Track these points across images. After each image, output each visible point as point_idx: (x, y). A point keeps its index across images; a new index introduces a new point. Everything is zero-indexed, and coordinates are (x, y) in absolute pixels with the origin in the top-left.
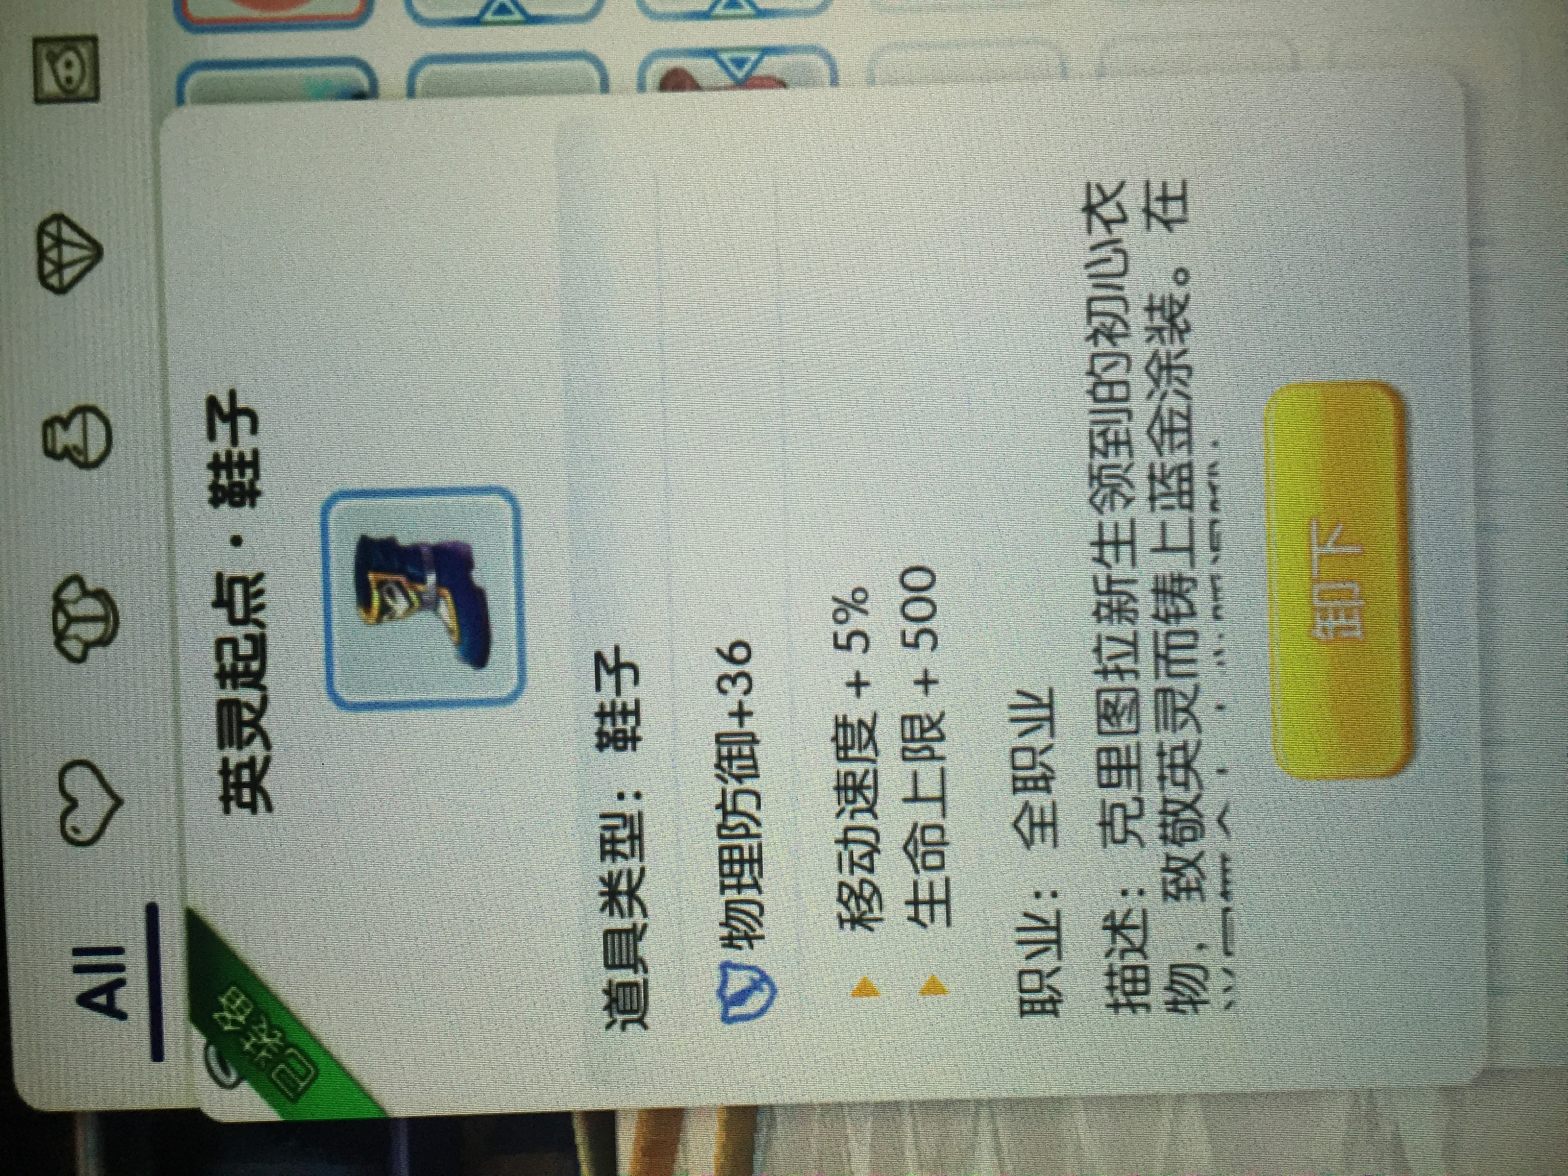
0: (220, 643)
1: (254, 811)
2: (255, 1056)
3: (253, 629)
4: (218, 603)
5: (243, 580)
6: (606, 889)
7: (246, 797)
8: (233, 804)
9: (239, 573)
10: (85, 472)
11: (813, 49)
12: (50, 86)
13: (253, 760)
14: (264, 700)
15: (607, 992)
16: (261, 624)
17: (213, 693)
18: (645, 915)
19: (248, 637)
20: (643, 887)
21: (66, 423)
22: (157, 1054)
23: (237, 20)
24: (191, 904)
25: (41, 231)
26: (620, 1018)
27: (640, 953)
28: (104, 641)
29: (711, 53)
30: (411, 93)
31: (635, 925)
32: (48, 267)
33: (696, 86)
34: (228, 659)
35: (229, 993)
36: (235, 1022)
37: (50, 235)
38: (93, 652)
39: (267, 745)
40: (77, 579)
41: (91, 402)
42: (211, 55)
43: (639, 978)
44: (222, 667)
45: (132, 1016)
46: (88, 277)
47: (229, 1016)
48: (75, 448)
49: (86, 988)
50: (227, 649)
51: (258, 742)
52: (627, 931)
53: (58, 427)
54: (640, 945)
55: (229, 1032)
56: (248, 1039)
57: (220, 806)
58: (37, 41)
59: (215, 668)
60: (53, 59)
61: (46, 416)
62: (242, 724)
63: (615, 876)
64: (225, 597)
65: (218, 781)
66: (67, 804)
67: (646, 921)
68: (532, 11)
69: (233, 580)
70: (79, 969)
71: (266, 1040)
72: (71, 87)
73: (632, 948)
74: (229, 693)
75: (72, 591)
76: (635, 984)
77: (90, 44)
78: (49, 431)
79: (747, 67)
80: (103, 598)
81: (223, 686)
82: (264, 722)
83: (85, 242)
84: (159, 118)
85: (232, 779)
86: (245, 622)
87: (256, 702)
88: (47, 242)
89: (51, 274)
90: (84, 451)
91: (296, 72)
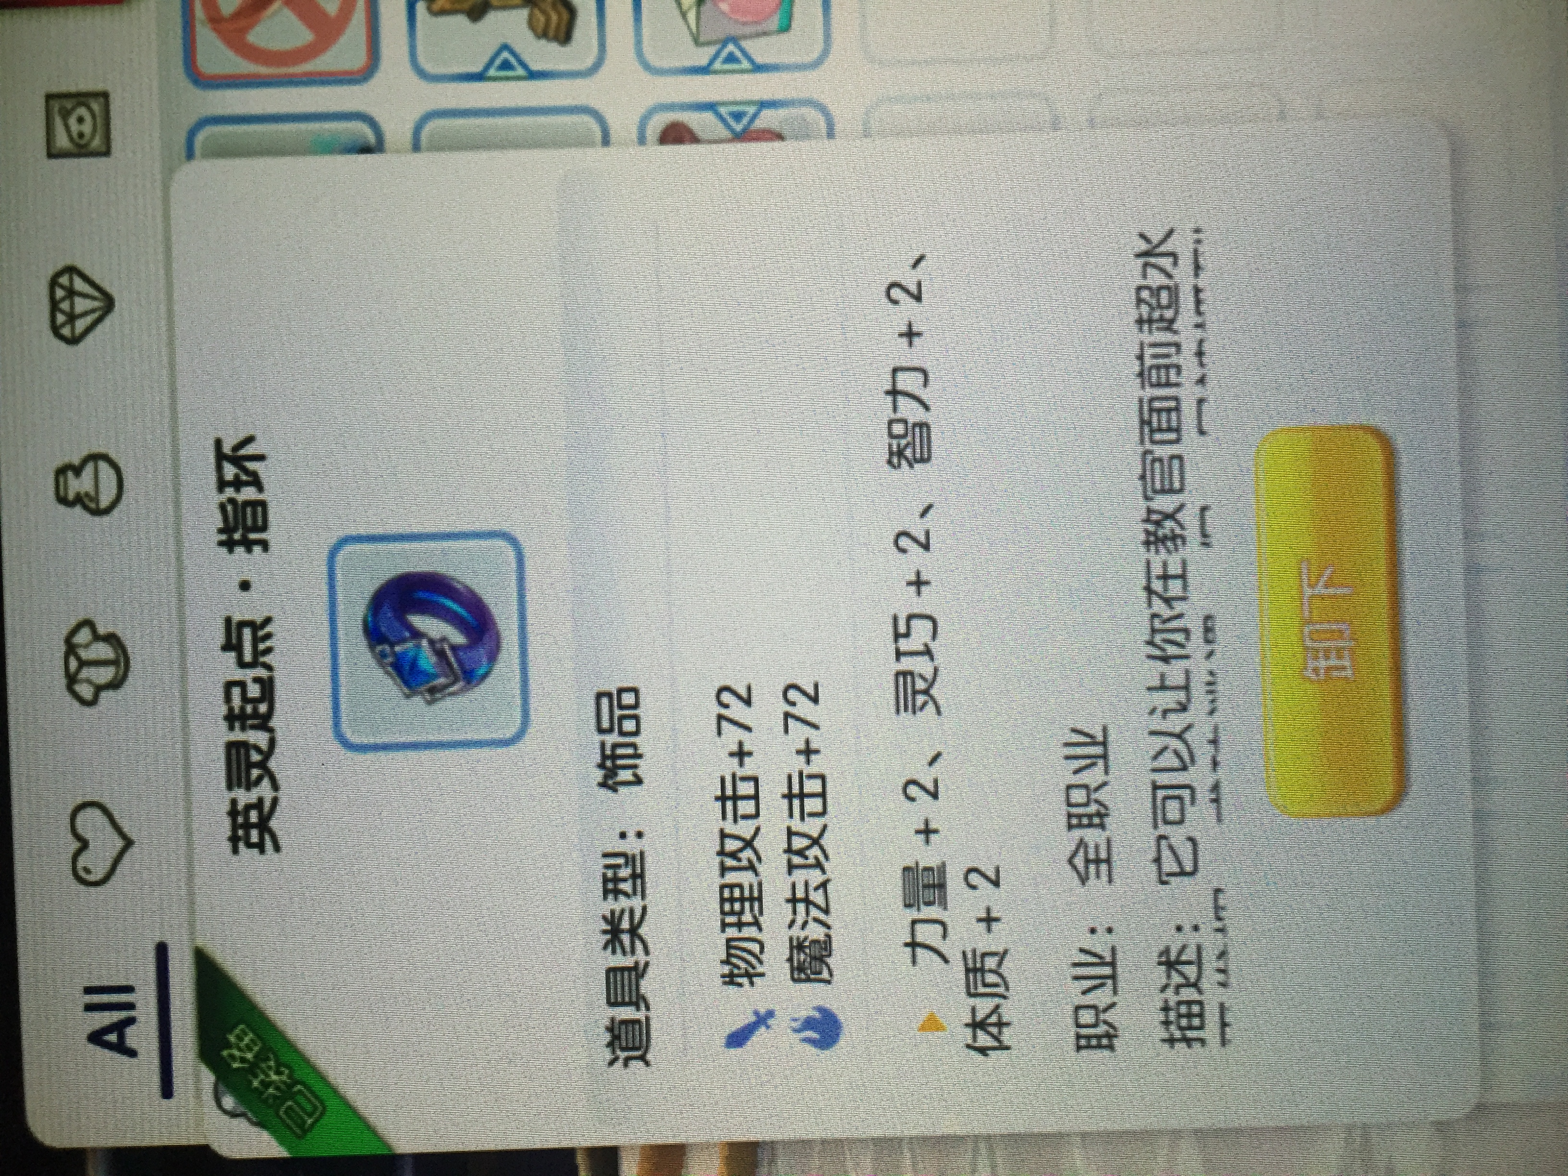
0: (229, 686)
1: (262, 851)
2: (262, 1093)
3: (262, 673)
4: (227, 647)
5: (251, 624)
6: (609, 928)
7: (254, 836)
8: (241, 845)
9: (247, 617)
10: (97, 519)
11: (809, 103)
12: (62, 141)
13: (261, 800)
14: (272, 743)
15: (610, 1029)
16: (269, 668)
17: (223, 735)
18: (647, 952)
19: (256, 680)
20: (645, 924)
21: (78, 471)
22: (167, 1091)
23: (248, 76)
24: (200, 943)
25: (54, 283)
26: (623, 1055)
27: (643, 991)
28: (115, 684)
29: (711, 107)
30: (416, 147)
31: (637, 963)
32: (60, 318)
33: (694, 139)
34: (237, 701)
35: (237, 1031)
36: (243, 1060)
37: (62, 287)
38: (104, 695)
39: (275, 787)
40: (88, 623)
41: (102, 450)
42: (220, 111)
43: (641, 1015)
44: (231, 709)
45: (141, 1051)
46: (100, 328)
47: (236, 1053)
48: (87, 494)
49: (97, 1026)
50: (236, 692)
51: (266, 782)
52: (629, 969)
53: (70, 474)
54: (643, 983)
55: (238, 1069)
56: (256, 1076)
57: (227, 846)
58: (49, 97)
59: (223, 710)
60: (66, 114)
61: (59, 462)
62: (250, 765)
63: (617, 914)
64: (234, 641)
65: (227, 822)
66: (77, 845)
67: (648, 959)
68: (535, 67)
69: (242, 624)
70: (90, 1008)
71: (274, 1077)
72: (83, 142)
73: (634, 987)
74: (238, 735)
75: (84, 636)
76: (638, 1021)
77: (102, 100)
78: (62, 480)
79: (745, 121)
80: (113, 641)
81: (231, 728)
82: (272, 764)
83: (96, 294)
84: (169, 172)
85: (240, 820)
86: (253, 665)
87: (264, 744)
88: (60, 293)
89: (63, 325)
90: (96, 500)
91: (303, 126)
